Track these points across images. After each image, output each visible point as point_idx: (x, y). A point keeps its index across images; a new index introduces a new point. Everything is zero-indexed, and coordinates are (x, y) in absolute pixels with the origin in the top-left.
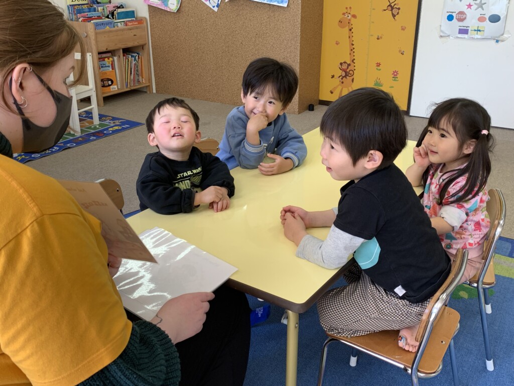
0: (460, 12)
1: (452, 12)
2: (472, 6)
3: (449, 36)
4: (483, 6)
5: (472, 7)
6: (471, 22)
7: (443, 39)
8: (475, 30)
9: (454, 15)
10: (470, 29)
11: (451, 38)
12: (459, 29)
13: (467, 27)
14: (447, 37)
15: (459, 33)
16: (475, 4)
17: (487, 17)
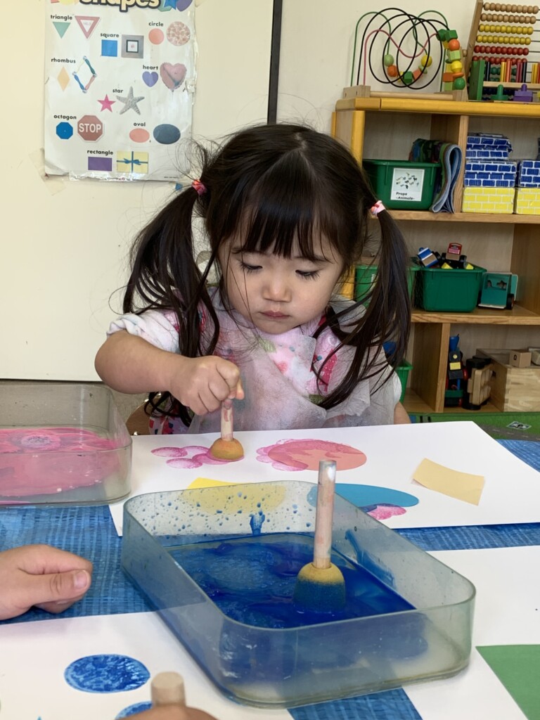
0: (85, 116)
1: (68, 118)
2: (112, 102)
3: (66, 175)
4: (138, 104)
5: (112, 106)
6: (114, 141)
7: (52, 183)
8: (127, 162)
9: (73, 123)
10: (114, 158)
11: (71, 179)
12: (90, 159)
13: (107, 153)
14: (62, 179)
15: (90, 168)
16: (119, 98)
17: (150, 129)
